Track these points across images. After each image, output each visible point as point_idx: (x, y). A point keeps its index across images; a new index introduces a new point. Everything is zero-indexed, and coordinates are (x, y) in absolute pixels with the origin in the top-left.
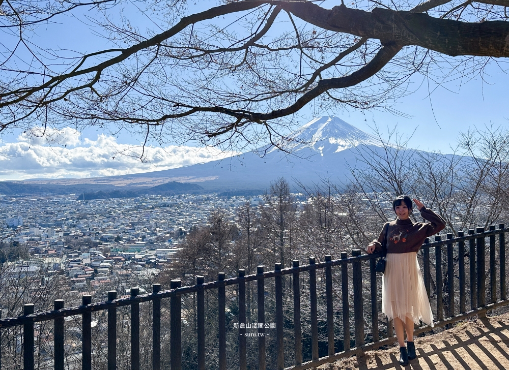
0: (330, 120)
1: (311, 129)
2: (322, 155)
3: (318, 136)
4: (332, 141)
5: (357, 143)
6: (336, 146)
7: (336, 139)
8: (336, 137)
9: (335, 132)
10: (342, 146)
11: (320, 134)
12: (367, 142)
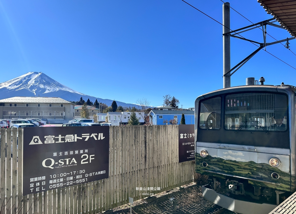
0: (40, 74)
1: (27, 78)
2: (35, 94)
3: (32, 82)
4: (42, 86)
5: (58, 89)
6: (44, 90)
7: (44, 85)
8: (44, 84)
9: (43, 82)
10: (48, 90)
11: (33, 82)
12: (63, 89)
